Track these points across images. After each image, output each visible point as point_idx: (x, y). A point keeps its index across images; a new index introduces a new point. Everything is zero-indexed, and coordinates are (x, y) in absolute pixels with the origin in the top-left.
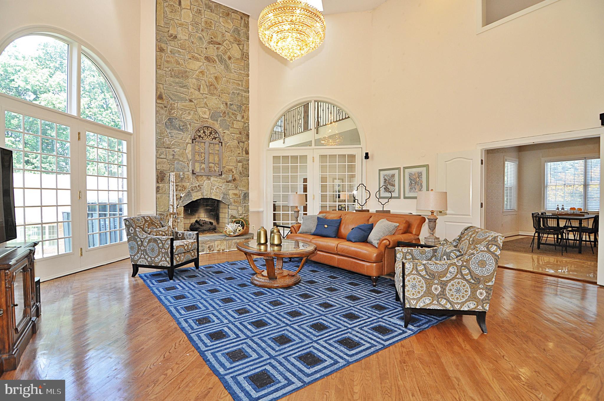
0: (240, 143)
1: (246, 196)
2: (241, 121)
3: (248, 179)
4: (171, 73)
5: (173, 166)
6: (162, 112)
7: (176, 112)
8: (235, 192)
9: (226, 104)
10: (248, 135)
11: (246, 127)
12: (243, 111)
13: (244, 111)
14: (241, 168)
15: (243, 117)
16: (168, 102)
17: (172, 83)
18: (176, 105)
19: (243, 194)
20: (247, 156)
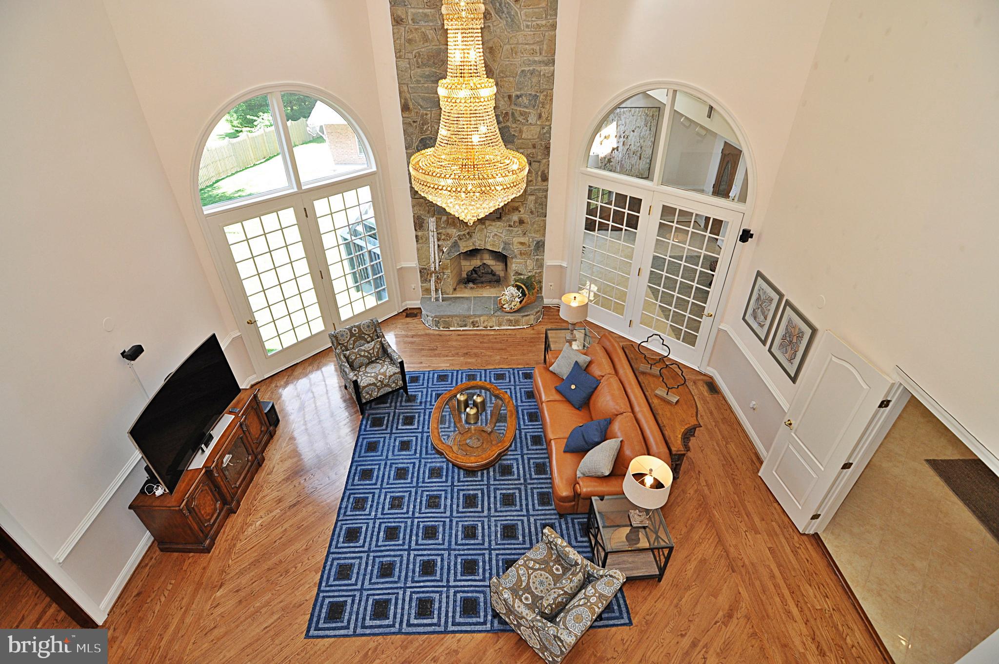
0: (533, 164)
1: (540, 246)
2: (536, 124)
3: (545, 221)
4: (417, 61)
5: (433, 208)
6: (411, 130)
7: (430, 128)
8: (522, 240)
9: (510, 97)
10: (547, 148)
11: (544, 134)
12: (541, 105)
13: (543, 104)
14: (532, 206)
15: (540, 116)
16: (417, 112)
17: (421, 79)
18: (429, 115)
19: (535, 243)
20: (545, 184)
